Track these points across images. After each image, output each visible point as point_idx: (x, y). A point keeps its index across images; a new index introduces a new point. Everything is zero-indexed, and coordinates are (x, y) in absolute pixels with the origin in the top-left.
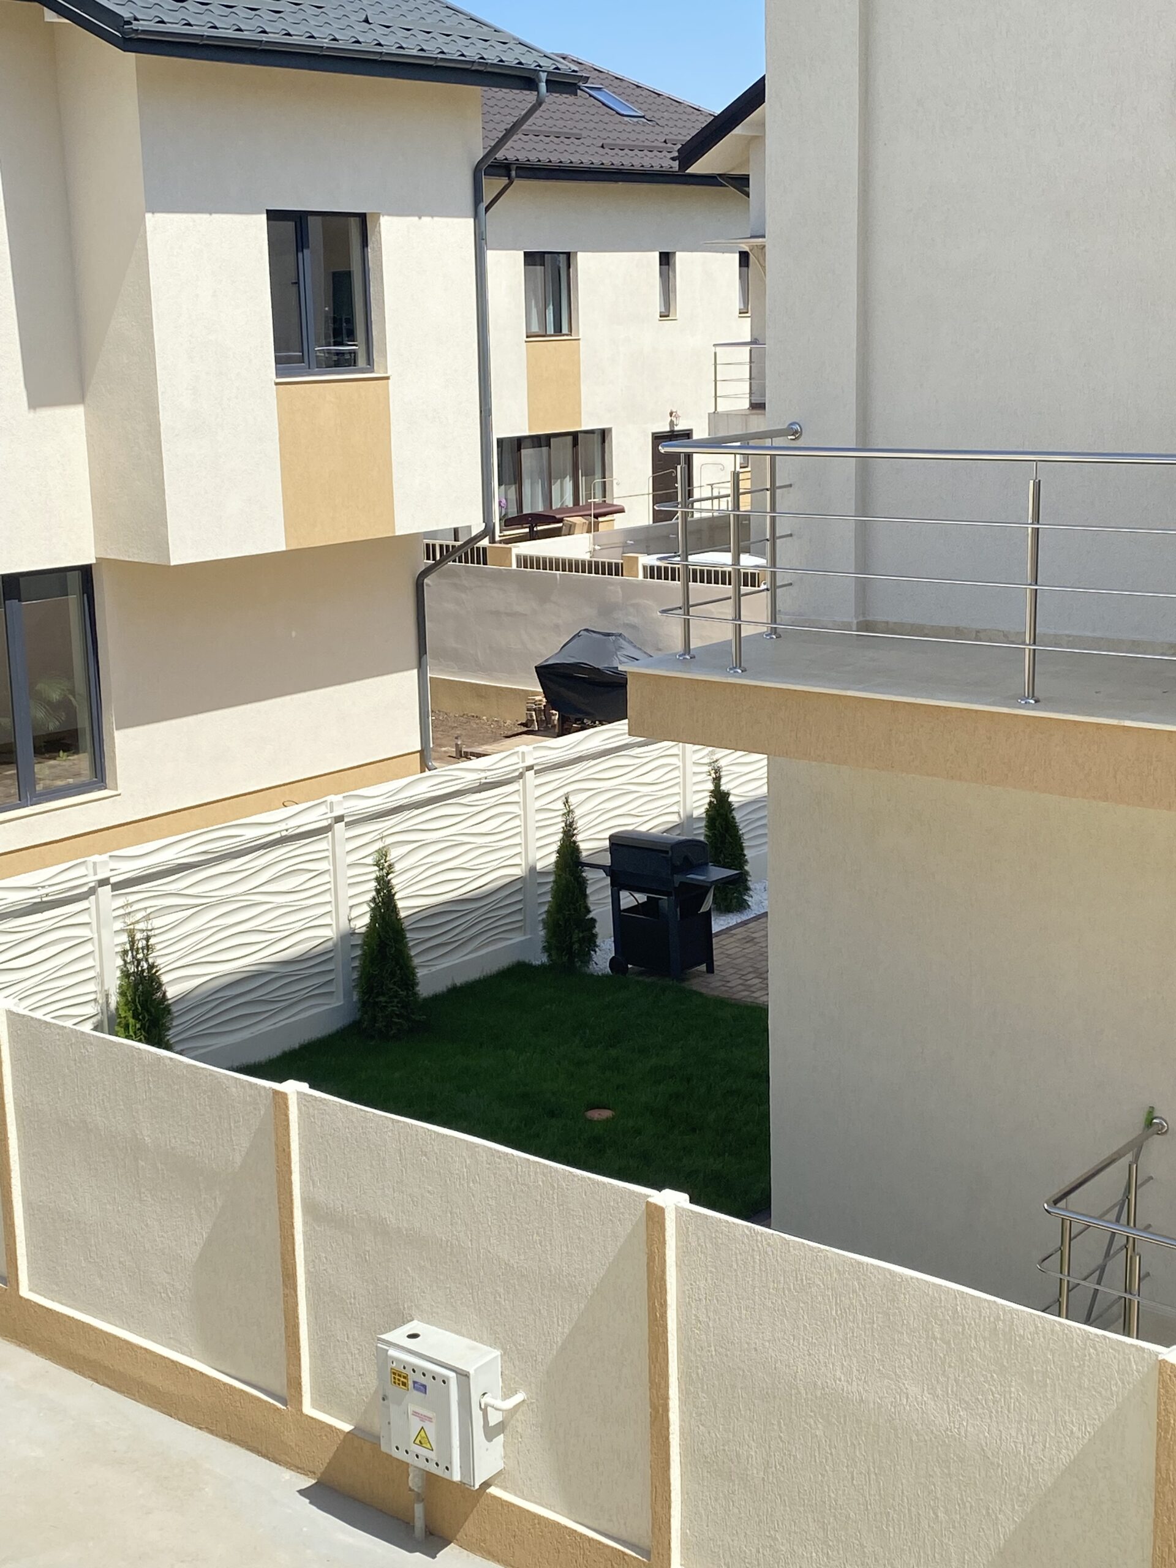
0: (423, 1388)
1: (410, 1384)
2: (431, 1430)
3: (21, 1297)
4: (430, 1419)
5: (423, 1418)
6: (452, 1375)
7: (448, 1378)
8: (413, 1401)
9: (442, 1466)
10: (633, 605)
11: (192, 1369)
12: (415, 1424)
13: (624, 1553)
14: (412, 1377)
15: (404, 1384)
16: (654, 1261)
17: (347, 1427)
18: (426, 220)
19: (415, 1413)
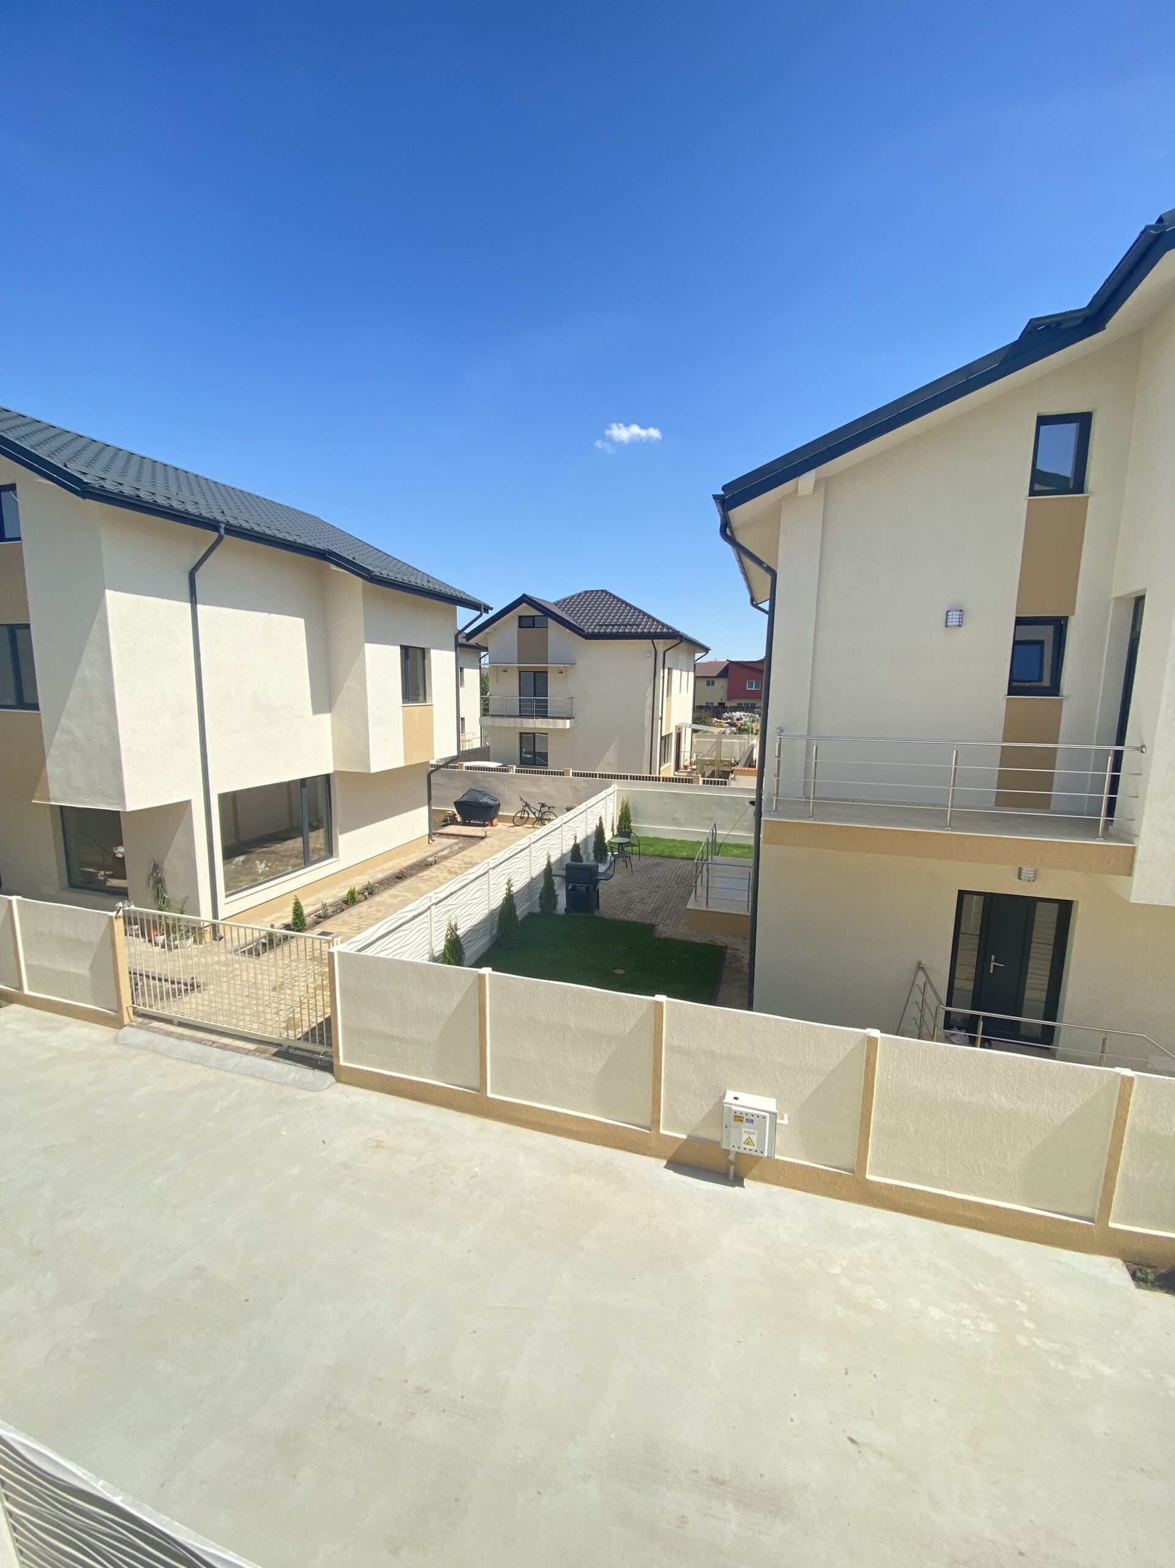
0: (752, 1121)
1: (744, 1120)
2: (754, 1138)
3: (488, 1097)
4: (754, 1133)
5: (749, 1133)
6: (768, 1114)
7: (766, 1116)
8: (745, 1127)
9: (759, 1151)
10: (487, 781)
11: (594, 1120)
12: (745, 1137)
13: (841, 1173)
14: (745, 1117)
15: (741, 1120)
16: (870, 1059)
17: (685, 1137)
18: (443, 651)
19: (745, 1132)
